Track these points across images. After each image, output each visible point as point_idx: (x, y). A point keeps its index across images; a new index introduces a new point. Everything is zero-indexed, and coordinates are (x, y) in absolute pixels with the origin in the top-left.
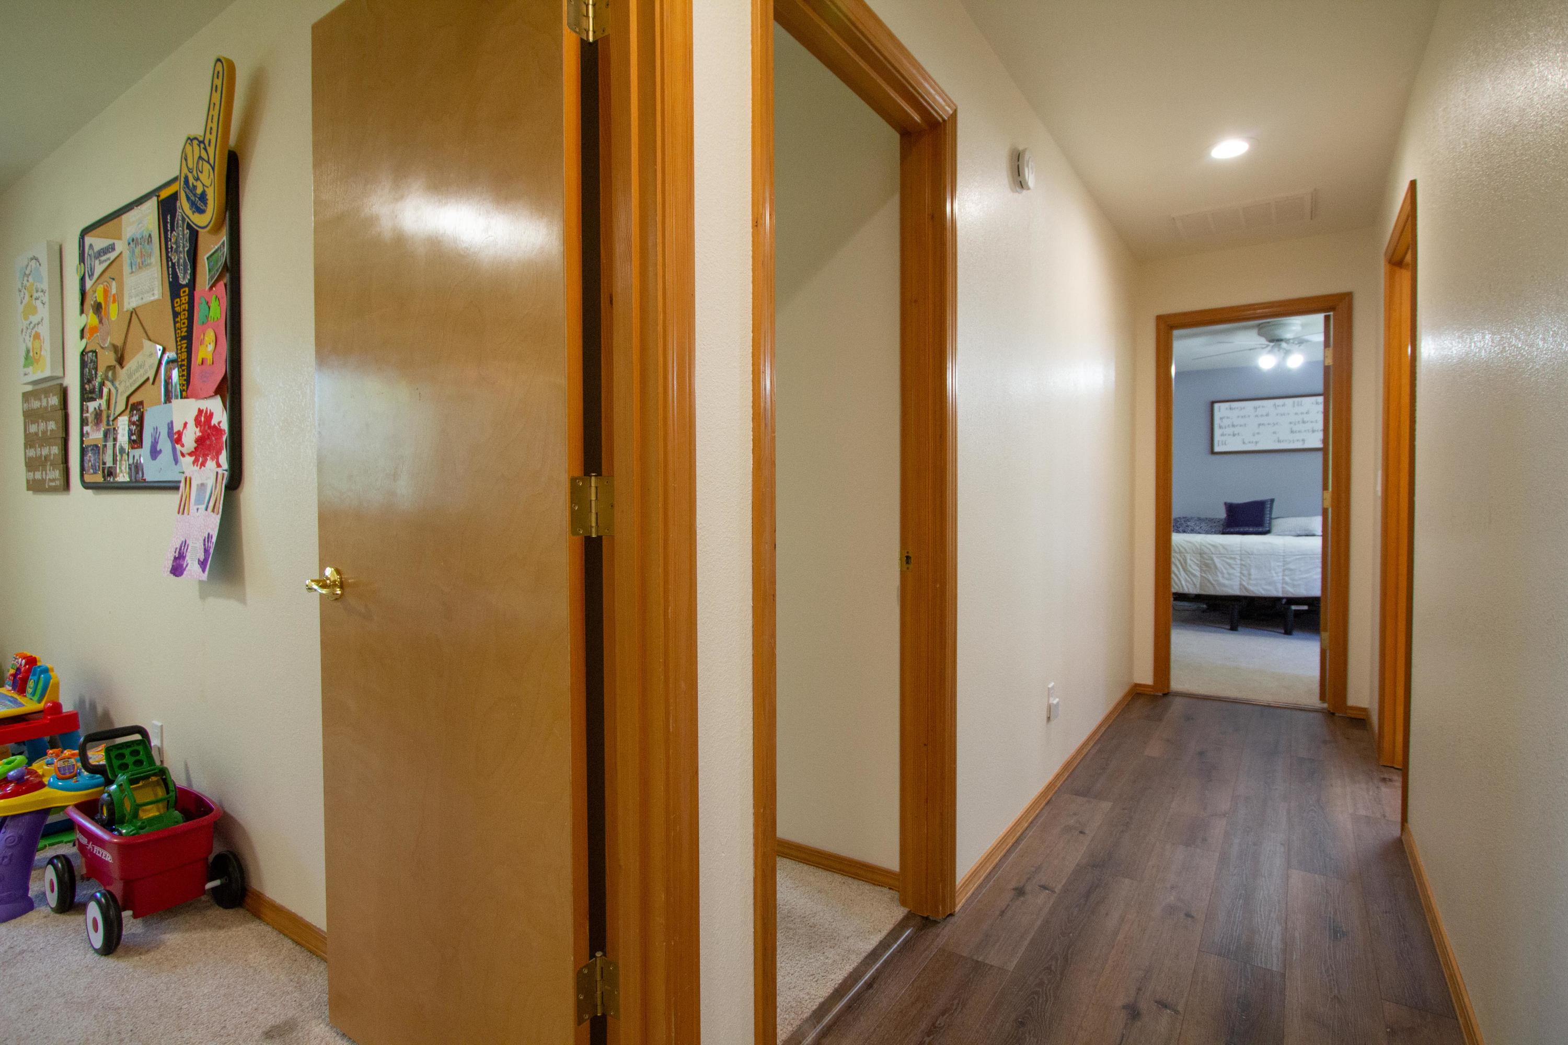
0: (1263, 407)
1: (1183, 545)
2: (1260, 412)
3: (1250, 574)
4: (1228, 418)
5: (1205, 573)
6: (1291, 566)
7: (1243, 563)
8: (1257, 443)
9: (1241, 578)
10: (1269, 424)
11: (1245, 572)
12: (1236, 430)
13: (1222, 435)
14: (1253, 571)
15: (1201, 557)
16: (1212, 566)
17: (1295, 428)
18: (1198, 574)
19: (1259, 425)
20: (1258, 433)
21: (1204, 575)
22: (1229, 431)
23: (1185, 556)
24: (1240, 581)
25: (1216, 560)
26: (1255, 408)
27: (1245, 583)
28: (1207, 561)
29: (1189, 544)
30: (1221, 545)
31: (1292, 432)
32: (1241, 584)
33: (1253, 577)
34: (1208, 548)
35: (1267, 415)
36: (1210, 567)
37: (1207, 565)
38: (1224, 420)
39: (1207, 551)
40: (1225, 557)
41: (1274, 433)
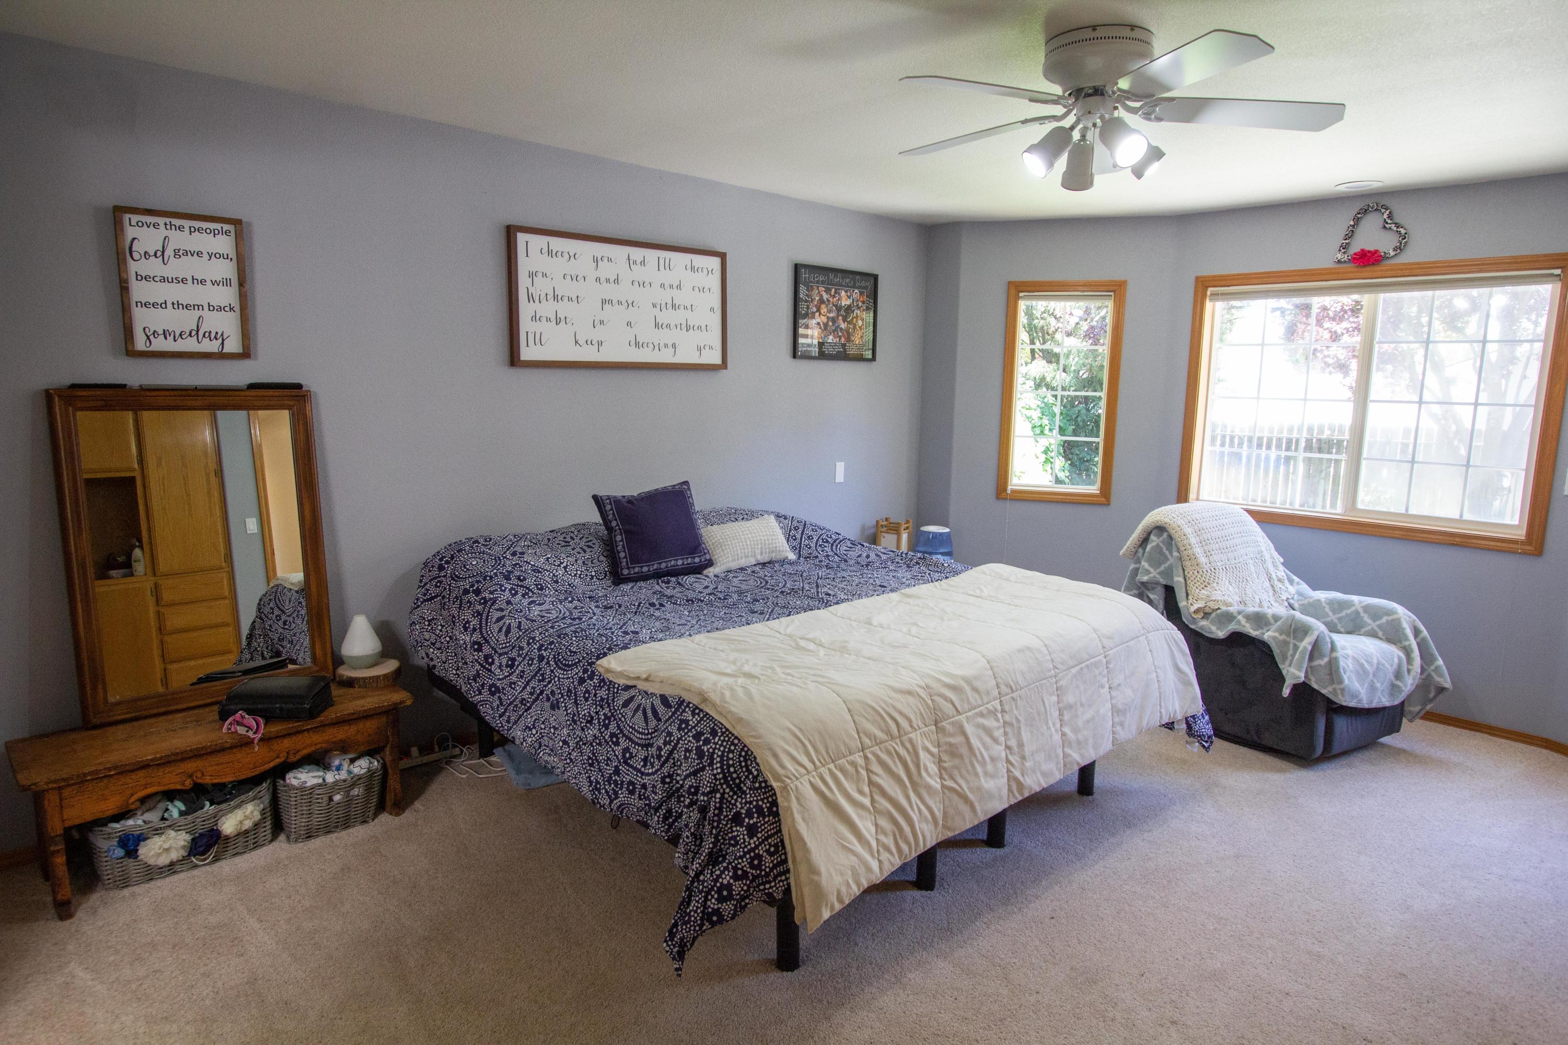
0: (610, 260)
1: (899, 706)
2: (606, 270)
3: (1021, 745)
4: (544, 275)
5: (952, 778)
6: (1070, 698)
7: (1007, 718)
8: (600, 343)
9: (1008, 761)
10: (620, 303)
11: (1013, 743)
12: (564, 309)
13: (534, 318)
14: (1026, 736)
15: (940, 730)
16: (964, 751)
17: (664, 317)
18: (936, 784)
19: (604, 302)
20: (602, 322)
21: (950, 783)
22: (547, 309)
23: (911, 741)
24: (1008, 771)
25: (969, 729)
26: (596, 260)
27: (1017, 774)
28: (952, 740)
29: (910, 699)
30: (967, 681)
31: (657, 325)
32: (1011, 778)
33: (1027, 751)
34: (946, 698)
35: (617, 281)
36: (961, 757)
37: (953, 752)
38: (538, 280)
39: (947, 708)
40: (982, 715)
41: (629, 324)
